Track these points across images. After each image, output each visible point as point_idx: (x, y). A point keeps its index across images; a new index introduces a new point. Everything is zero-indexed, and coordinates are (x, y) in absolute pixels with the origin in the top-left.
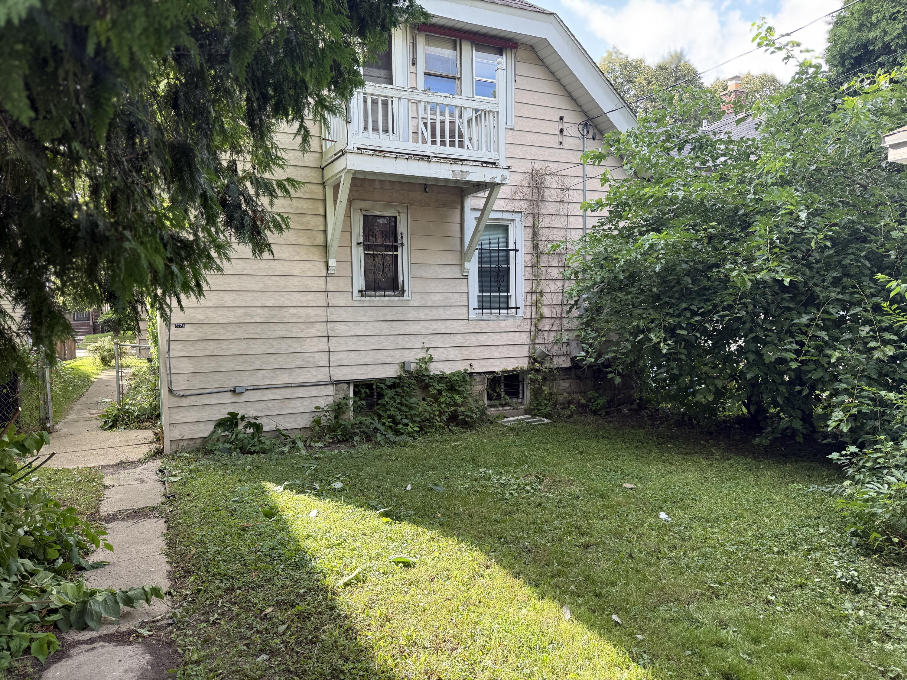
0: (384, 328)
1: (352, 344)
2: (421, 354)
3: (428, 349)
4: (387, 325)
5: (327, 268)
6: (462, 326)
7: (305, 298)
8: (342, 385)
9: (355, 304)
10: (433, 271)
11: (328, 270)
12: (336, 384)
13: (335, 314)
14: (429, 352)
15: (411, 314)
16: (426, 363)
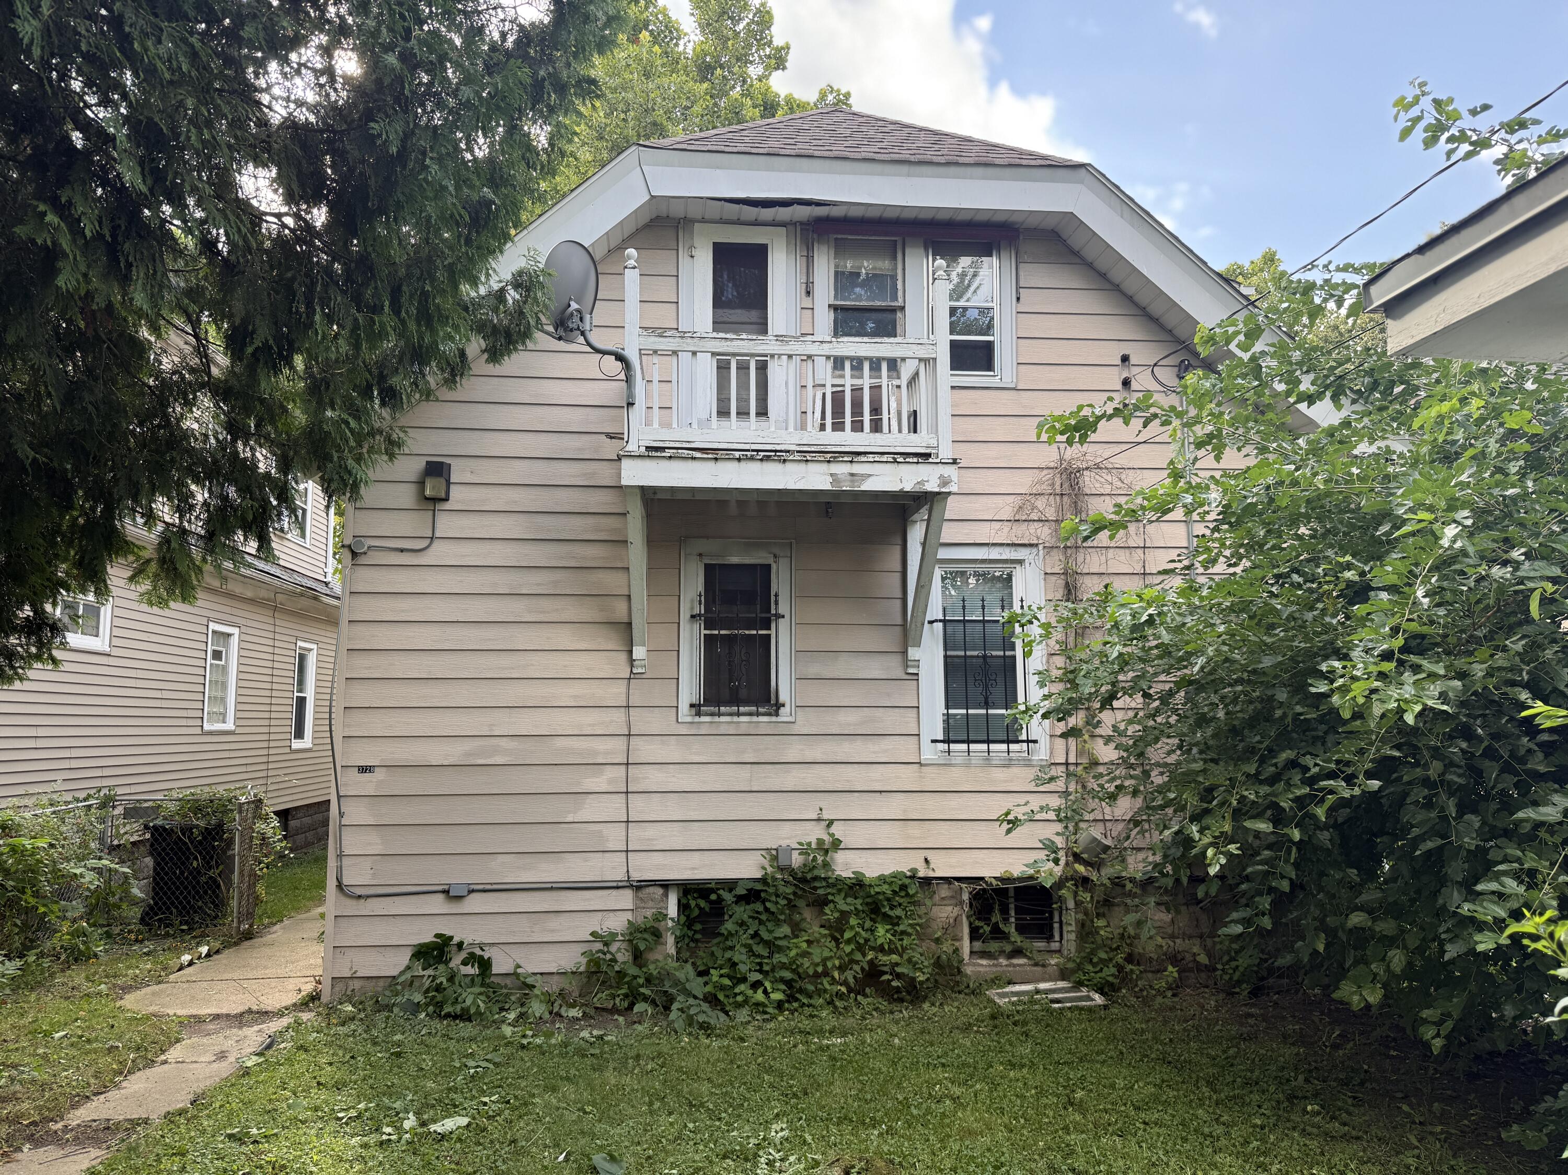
0: (740, 778)
1: (674, 809)
2: (814, 834)
3: (831, 823)
4: (745, 772)
5: (631, 662)
6: (906, 777)
7: (589, 720)
8: (651, 889)
9: (684, 730)
10: (843, 667)
11: (632, 666)
12: (639, 886)
13: (645, 750)
14: (833, 829)
15: (794, 751)
16: (826, 852)
